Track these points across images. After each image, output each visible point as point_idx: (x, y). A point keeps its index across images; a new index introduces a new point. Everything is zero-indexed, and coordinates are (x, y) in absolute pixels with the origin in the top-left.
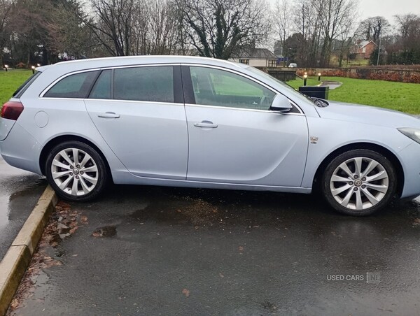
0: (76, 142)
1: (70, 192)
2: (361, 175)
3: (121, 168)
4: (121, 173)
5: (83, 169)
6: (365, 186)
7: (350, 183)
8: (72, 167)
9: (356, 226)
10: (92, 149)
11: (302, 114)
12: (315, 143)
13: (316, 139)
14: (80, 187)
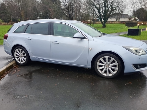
0: (20, 47)
1: (19, 62)
2: (108, 63)
3: (33, 56)
4: (33, 57)
5: (23, 55)
6: (110, 67)
7: (104, 66)
8: (20, 54)
9: (107, 82)
10: (24, 49)
11: (88, 40)
12: (91, 50)
13: (91, 49)
14: (22, 61)
